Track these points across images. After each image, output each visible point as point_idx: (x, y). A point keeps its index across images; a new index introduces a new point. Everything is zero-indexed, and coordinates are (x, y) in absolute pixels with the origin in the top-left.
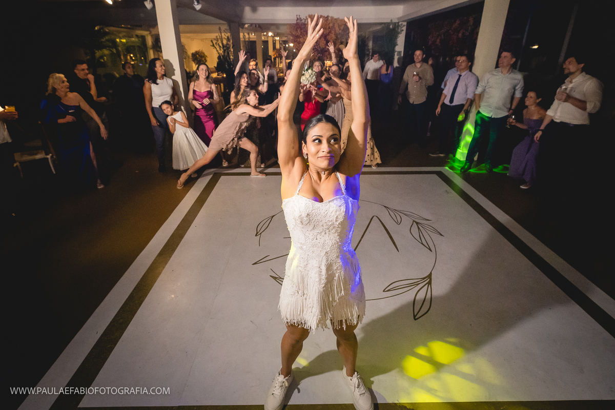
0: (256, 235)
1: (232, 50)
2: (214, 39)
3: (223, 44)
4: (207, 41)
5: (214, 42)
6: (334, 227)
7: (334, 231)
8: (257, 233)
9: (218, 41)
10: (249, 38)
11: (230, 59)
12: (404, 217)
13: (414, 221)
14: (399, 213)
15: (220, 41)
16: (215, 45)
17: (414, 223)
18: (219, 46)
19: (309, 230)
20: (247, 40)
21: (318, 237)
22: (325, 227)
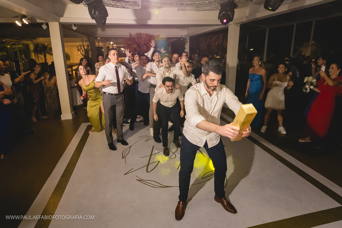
1: (90, 52)
2: (79, 46)
3: (84, 49)
4: (74, 47)
5: (79, 48)
8: (123, 157)
9: (81, 47)
10: (99, 45)
11: (89, 57)
15: (82, 47)
16: (79, 49)
18: (82, 50)
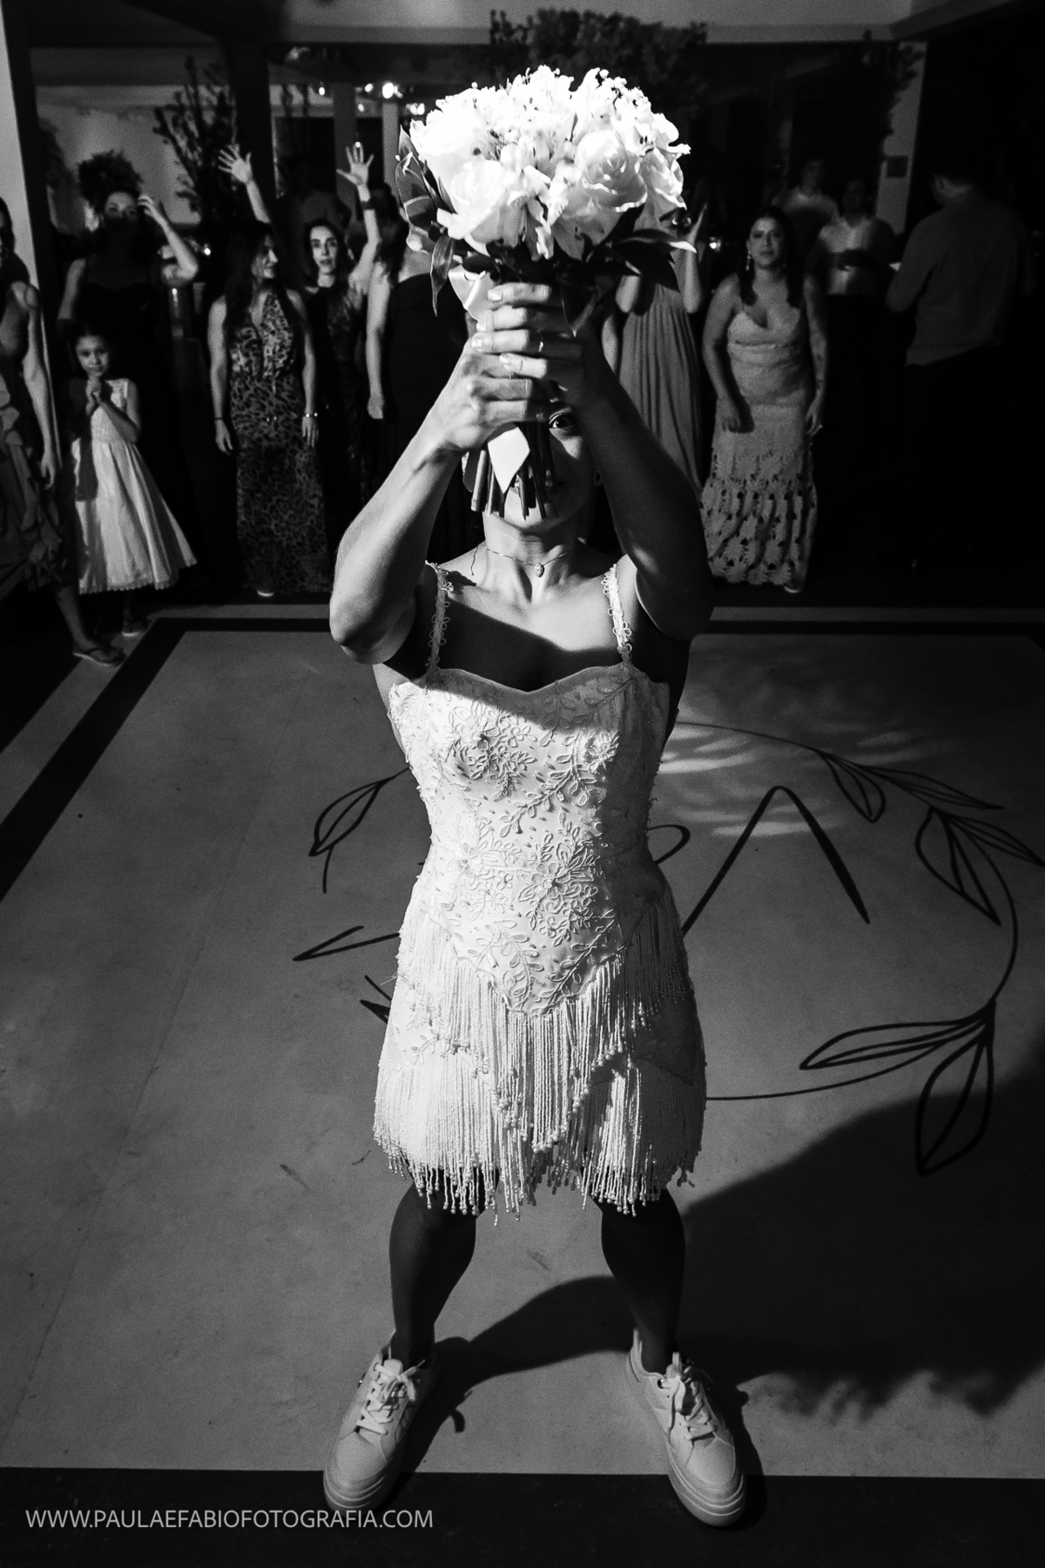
0: (313, 853)
2: (169, 107)
3: (200, 124)
4: (140, 118)
5: (169, 117)
6: (583, 784)
7: (583, 798)
8: (318, 843)
9: (181, 113)
10: (306, 105)
12: (893, 792)
13: (932, 809)
14: (876, 779)
15: (189, 113)
16: (170, 128)
17: (935, 817)
18: (187, 131)
19: (491, 797)
20: (297, 114)
21: (526, 822)
22: (550, 783)
